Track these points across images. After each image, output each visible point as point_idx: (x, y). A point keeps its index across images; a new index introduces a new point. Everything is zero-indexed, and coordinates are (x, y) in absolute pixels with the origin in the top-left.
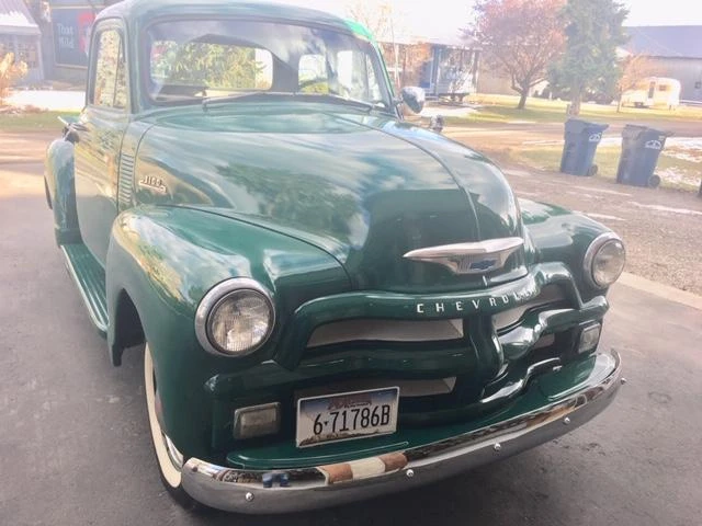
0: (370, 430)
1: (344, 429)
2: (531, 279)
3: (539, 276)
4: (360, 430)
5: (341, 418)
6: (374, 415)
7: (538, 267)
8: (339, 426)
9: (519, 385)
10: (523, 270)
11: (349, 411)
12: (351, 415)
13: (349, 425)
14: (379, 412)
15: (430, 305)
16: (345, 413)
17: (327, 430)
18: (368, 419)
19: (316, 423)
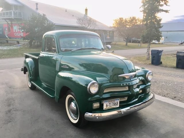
0: (115, 106)
2: (138, 79)
3: (139, 79)
4: (113, 106)
5: (110, 104)
7: (139, 77)
8: (110, 106)
9: (137, 99)
10: (136, 78)
12: (112, 104)
13: (112, 106)
14: (116, 103)
15: (123, 84)
17: (108, 107)
18: (115, 104)
19: (107, 105)
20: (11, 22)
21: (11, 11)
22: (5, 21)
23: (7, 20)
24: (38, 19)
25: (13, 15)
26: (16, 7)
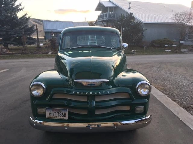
0: (62, 118)
1: (56, 116)
5: (55, 114)
6: (62, 114)
8: (55, 115)
11: (57, 112)
12: (57, 114)
13: (57, 115)
14: (63, 114)
15: (75, 92)
16: (56, 113)
17: (52, 116)
18: (61, 115)
19: (50, 114)
20: (107, 23)
21: (107, 13)
22: (102, 23)
23: (103, 22)
24: (125, 18)
25: (107, 17)
26: (111, 9)
